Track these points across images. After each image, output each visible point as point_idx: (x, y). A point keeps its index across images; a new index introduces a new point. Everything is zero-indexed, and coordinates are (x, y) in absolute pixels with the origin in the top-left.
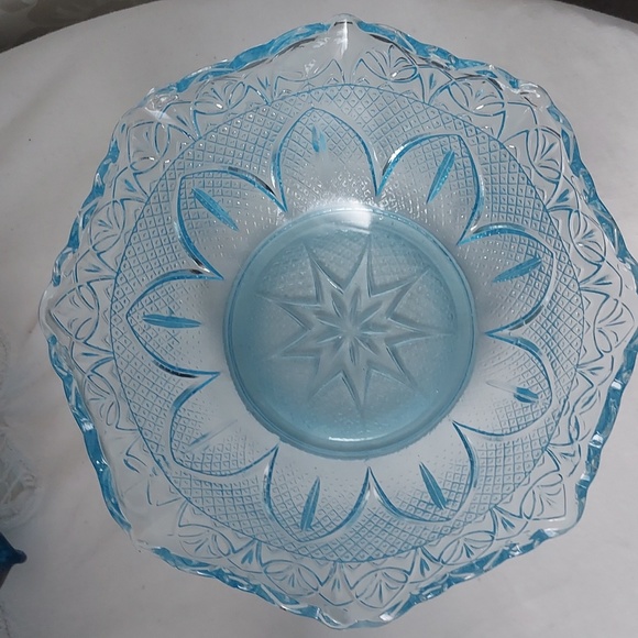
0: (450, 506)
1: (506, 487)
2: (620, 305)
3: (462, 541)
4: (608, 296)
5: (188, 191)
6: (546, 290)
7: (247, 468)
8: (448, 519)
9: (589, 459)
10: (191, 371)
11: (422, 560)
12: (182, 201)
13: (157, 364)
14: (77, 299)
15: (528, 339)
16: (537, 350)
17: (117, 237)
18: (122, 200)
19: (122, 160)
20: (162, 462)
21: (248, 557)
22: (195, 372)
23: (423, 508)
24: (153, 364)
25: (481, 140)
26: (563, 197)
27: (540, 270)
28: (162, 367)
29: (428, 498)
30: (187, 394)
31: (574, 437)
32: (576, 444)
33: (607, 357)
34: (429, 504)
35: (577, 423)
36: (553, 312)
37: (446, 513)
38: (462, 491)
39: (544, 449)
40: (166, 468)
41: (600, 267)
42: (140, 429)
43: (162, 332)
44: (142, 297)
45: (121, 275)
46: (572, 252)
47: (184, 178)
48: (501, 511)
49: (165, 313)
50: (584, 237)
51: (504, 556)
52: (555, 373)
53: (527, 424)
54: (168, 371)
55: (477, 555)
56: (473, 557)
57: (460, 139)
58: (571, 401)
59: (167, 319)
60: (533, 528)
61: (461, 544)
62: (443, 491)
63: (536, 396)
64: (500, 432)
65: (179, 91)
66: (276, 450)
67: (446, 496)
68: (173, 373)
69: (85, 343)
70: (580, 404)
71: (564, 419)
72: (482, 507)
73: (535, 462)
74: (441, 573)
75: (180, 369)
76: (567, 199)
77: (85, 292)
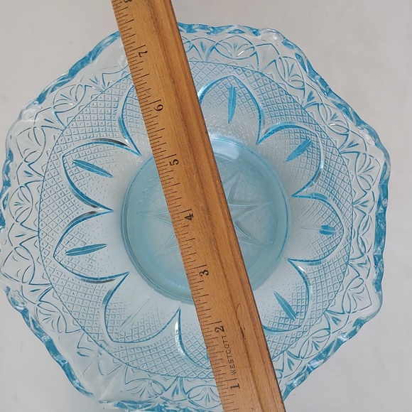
0: (299, 317)
1: (330, 295)
2: (368, 157)
3: (311, 340)
4: (358, 153)
5: (70, 163)
6: (320, 158)
7: (163, 329)
8: (299, 326)
9: (376, 264)
10: (109, 277)
11: (289, 360)
12: (68, 172)
13: (84, 280)
14: (17, 257)
15: (319, 192)
16: (326, 198)
17: (30, 210)
18: (26, 184)
19: (17, 159)
20: (104, 345)
21: (176, 391)
22: (112, 277)
23: (283, 322)
24: (81, 281)
25: (248, 74)
26: (310, 97)
27: (312, 146)
28: (87, 281)
29: (284, 315)
30: (111, 294)
31: (363, 251)
32: (365, 256)
33: (369, 193)
34: (286, 318)
35: (362, 242)
36: (328, 171)
37: (297, 322)
38: (304, 304)
39: (347, 264)
40: (106, 348)
41: (347, 135)
42: (83, 328)
43: (82, 258)
44: (61, 240)
45: (41, 232)
46: (327, 131)
47: (64, 156)
48: (330, 312)
49: (80, 245)
50: (332, 119)
51: (340, 343)
52: (341, 210)
53: (334, 249)
54: (93, 282)
55: (322, 347)
56: (320, 349)
57: (235, 77)
58: (355, 228)
59: (83, 249)
60: (353, 318)
61: (311, 343)
62: (293, 307)
63: (334, 229)
64: (318, 258)
65: (40, 103)
66: (179, 311)
67: (295, 310)
68: (97, 282)
69: (30, 284)
70: (361, 228)
71: (354, 240)
72: (318, 312)
73: (344, 273)
74: (302, 365)
75: (101, 278)
76: (313, 98)
77: (20, 250)
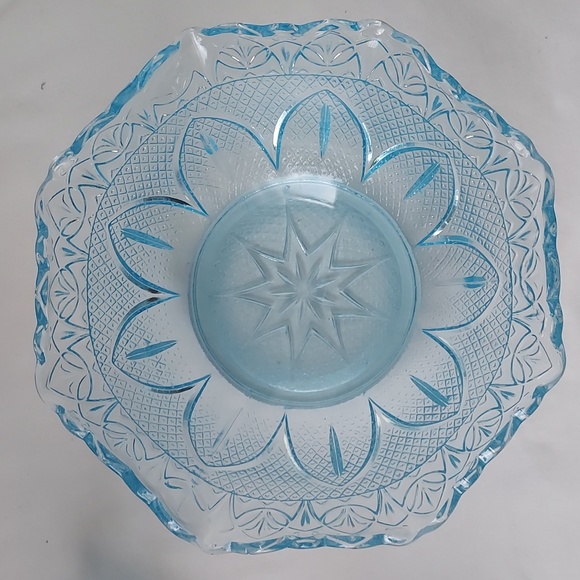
0: (452, 401)
1: (492, 364)
2: (522, 173)
3: (476, 424)
4: (508, 170)
5: (119, 234)
6: (454, 187)
7: (269, 444)
8: (456, 413)
9: (552, 311)
10: (186, 384)
11: (450, 456)
12: (117, 245)
13: (155, 391)
14: (67, 367)
15: (455, 234)
16: (467, 240)
17: (76, 299)
18: (67, 266)
19: (53, 233)
20: (197, 471)
21: (305, 519)
22: (189, 383)
23: (430, 412)
24: (152, 393)
25: (346, 85)
26: (436, 104)
27: (441, 172)
28: (160, 392)
29: (431, 403)
30: (191, 406)
31: (531, 299)
32: (535, 304)
33: (530, 221)
34: (433, 407)
35: (528, 286)
36: (467, 202)
37: (450, 408)
38: (456, 384)
39: (510, 320)
40: (202, 475)
41: (491, 148)
42: (166, 452)
43: (148, 362)
44: (118, 340)
45: (93, 330)
46: (463, 146)
47: (110, 225)
48: (497, 386)
49: (142, 345)
50: (468, 130)
51: (517, 422)
52: (491, 252)
53: (486, 306)
54: (167, 392)
55: (494, 431)
56: (491, 436)
57: (329, 92)
58: (516, 270)
59: (147, 349)
60: (531, 388)
61: (477, 430)
62: (440, 391)
63: (483, 279)
64: (466, 322)
65: (76, 153)
66: (285, 418)
67: (444, 394)
68: (172, 392)
69: (88, 400)
70: (524, 269)
71: (516, 287)
72: (479, 390)
73: (507, 333)
74: (472, 459)
75: (176, 387)
76: (440, 104)
77: (70, 357)
